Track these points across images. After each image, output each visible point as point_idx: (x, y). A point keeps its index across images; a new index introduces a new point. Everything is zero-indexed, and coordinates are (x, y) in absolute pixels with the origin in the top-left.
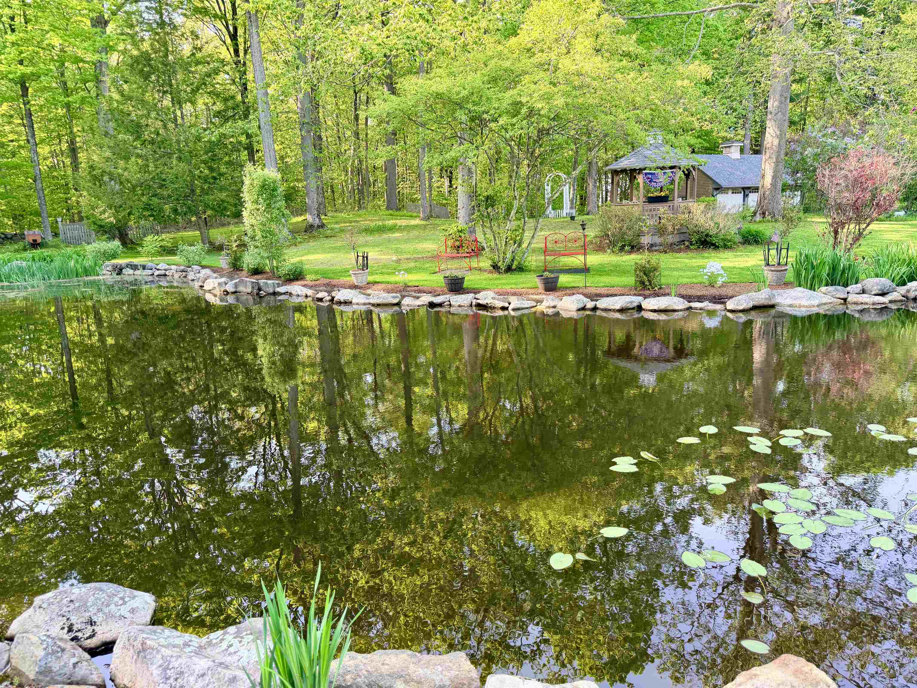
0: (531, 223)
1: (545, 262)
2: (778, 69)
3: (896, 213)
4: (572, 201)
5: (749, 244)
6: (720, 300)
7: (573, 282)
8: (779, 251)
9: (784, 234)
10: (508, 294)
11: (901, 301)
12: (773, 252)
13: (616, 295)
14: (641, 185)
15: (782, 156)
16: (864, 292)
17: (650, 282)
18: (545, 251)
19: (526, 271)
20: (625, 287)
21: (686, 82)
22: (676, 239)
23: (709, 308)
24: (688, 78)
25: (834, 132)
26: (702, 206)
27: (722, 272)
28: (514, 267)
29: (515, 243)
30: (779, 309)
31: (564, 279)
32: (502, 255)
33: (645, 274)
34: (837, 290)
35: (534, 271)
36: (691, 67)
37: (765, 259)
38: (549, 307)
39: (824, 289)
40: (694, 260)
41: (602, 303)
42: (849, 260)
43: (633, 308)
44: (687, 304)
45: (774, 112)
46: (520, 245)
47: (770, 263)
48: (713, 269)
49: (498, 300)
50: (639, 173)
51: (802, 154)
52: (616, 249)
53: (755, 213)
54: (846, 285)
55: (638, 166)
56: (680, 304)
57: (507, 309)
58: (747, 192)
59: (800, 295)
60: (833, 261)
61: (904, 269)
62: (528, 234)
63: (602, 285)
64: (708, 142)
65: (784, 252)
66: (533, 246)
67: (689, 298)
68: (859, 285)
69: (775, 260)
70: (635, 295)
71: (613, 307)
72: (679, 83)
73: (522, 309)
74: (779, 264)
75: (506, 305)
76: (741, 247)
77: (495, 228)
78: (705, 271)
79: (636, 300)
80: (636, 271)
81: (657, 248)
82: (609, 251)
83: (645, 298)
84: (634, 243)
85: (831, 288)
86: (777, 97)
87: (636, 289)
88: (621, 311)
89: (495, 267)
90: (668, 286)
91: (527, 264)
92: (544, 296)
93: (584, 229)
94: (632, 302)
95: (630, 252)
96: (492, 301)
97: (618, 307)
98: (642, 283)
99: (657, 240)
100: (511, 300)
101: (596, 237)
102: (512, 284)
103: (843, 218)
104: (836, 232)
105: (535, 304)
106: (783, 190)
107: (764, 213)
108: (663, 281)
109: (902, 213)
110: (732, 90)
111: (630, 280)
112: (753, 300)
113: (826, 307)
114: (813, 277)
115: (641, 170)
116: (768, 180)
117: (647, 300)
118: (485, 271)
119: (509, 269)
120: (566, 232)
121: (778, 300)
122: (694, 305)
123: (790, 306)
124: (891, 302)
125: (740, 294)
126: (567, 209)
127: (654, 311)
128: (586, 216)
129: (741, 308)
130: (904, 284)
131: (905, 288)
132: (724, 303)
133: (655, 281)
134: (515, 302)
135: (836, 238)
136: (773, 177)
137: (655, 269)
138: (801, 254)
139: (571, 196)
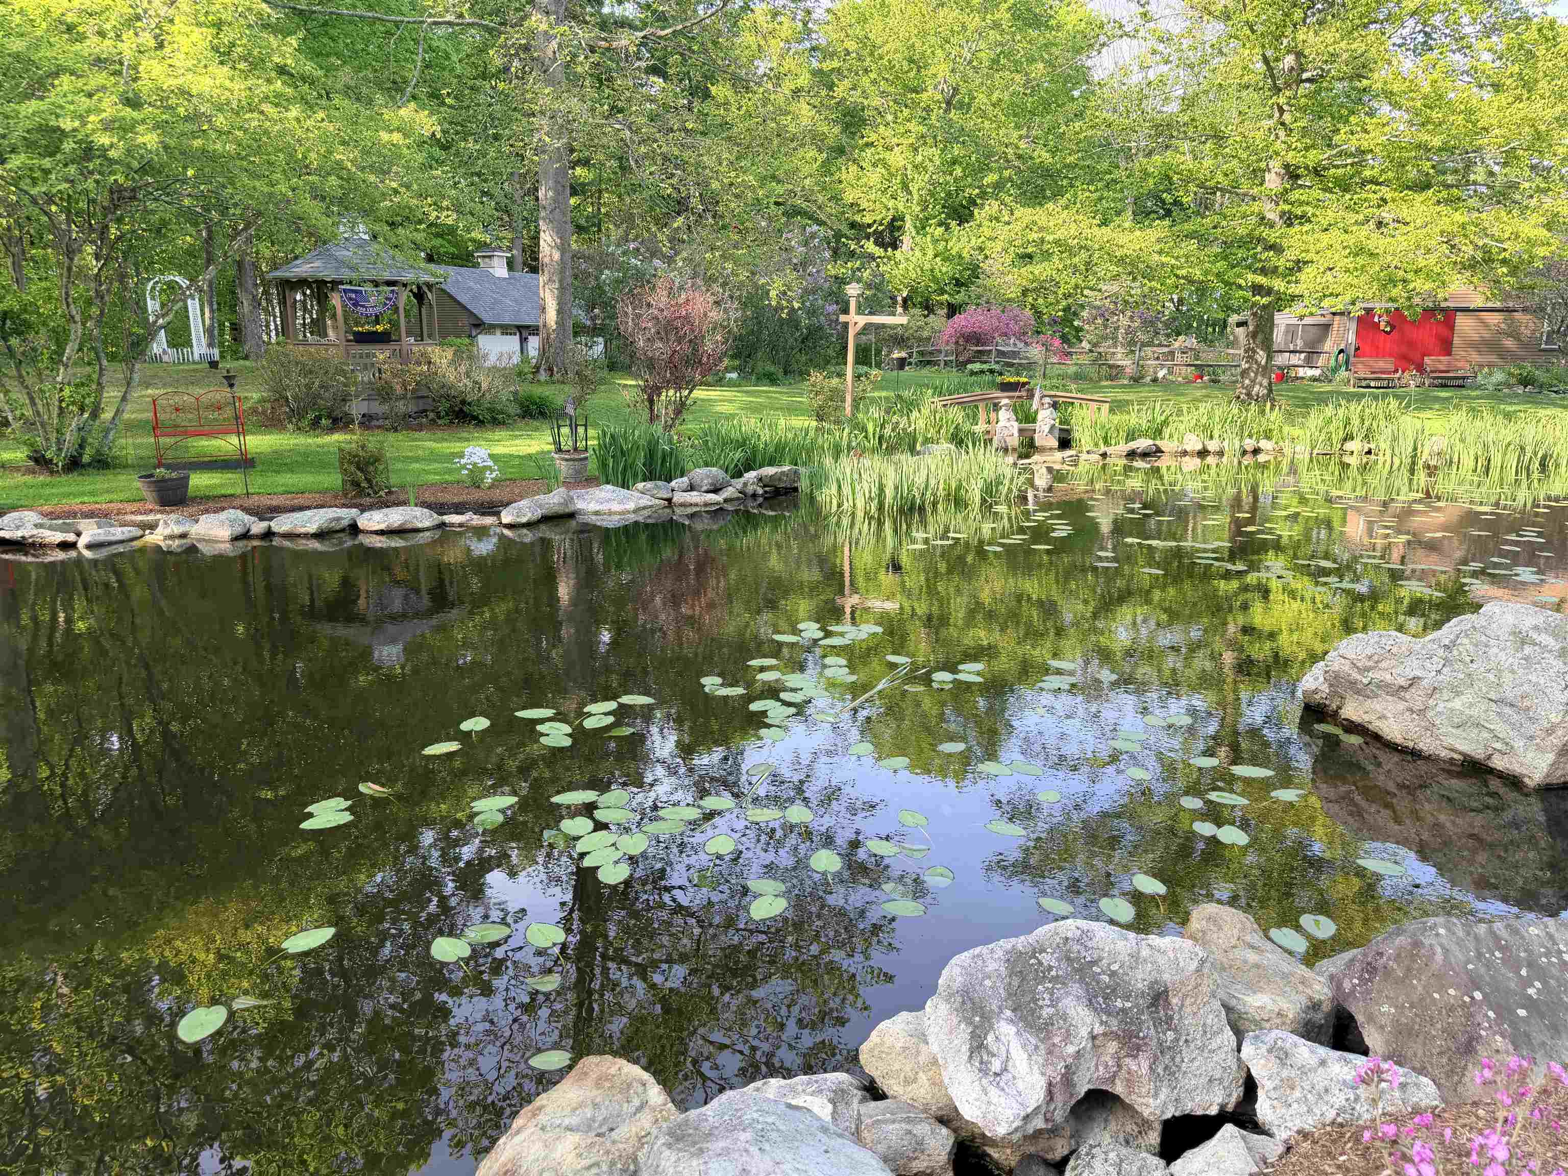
0: (115, 372)
1: (158, 449)
2: (547, 139)
3: (728, 375)
4: (209, 331)
5: (532, 417)
6: (491, 508)
7: (222, 485)
8: (574, 428)
9: (578, 402)
10: (73, 515)
11: (738, 499)
12: (565, 430)
13: (308, 508)
14: (339, 311)
15: (569, 280)
16: (692, 488)
17: (369, 481)
18: (156, 427)
19: (114, 468)
20: (324, 492)
21: (396, 137)
22: (412, 408)
23: (474, 523)
24: (398, 130)
25: (638, 250)
26: (449, 353)
27: (490, 463)
28: (86, 459)
29: (82, 410)
30: (581, 519)
31: (199, 481)
32: (53, 437)
33: (359, 469)
34: (657, 487)
35: (133, 466)
36: (402, 112)
37: (555, 443)
38: (172, 537)
39: (640, 485)
40: (445, 444)
41: (282, 524)
42: (670, 441)
43: (343, 530)
44: (436, 519)
45: (549, 209)
46: (95, 415)
47: (564, 448)
48: (475, 459)
49: (51, 528)
50: (332, 289)
51: (597, 278)
52: (305, 423)
53: (537, 369)
54: (669, 480)
55: (328, 274)
56: (423, 518)
57: (73, 546)
58: (525, 333)
59: (609, 495)
60: (649, 443)
61: (738, 455)
62: (112, 394)
63: (281, 489)
64: (456, 245)
65: (581, 430)
66: (126, 416)
67: (440, 508)
68: (685, 479)
69: (570, 443)
70: (344, 506)
71: (303, 530)
72: (385, 136)
73: (111, 543)
74: (576, 449)
75: (71, 537)
76: (521, 424)
77: (29, 381)
78: (463, 461)
79: (346, 514)
80: (342, 464)
81: (380, 422)
82: (290, 426)
83: (363, 511)
84: (337, 413)
85: (649, 485)
86: (551, 183)
87: (345, 495)
88: (320, 535)
89: (40, 461)
90: (403, 487)
91: (115, 452)
92: (159, 516)
93: (231, 386)
94: (338, 519)
95: (331, 430)
96: (35, 532)
97: (312, 528)
98: (355, 484)
99: (377, 408)
100: (81, 527)
101: (263, 400)
102: (83, 494)
103: (658, 381)
104: (651, 402)
105: (140, 533)
106: (576, 334)
107: (551, 370)
108: (394, 480)
109: (734, 375)
110: (480, 162)
111: (333, 480)
112: (540, 506)
113: (646, 513)
114: (625, 469)
115: (335, 283)
116: (551, 316)
117: (367, 515)
118: (17, 469)
119: (74, 465)
120: (198, 391)
121: (580, 505)
122: (448, 519)
123: (597, 513)
124: (726, 501)
125: (522, 498)
126: (200, 347)
127: (381, 533)
128: (241, 362)
129: (524, 520)
130: (739, 475)
131: (742, 480)
132: (497, 514)
133: (379, 480)
134: (90, 532)
135: (652, 410)
136: (559, 312)
137: (377, 460)
138: (604, 434)
139: (207, 322)
